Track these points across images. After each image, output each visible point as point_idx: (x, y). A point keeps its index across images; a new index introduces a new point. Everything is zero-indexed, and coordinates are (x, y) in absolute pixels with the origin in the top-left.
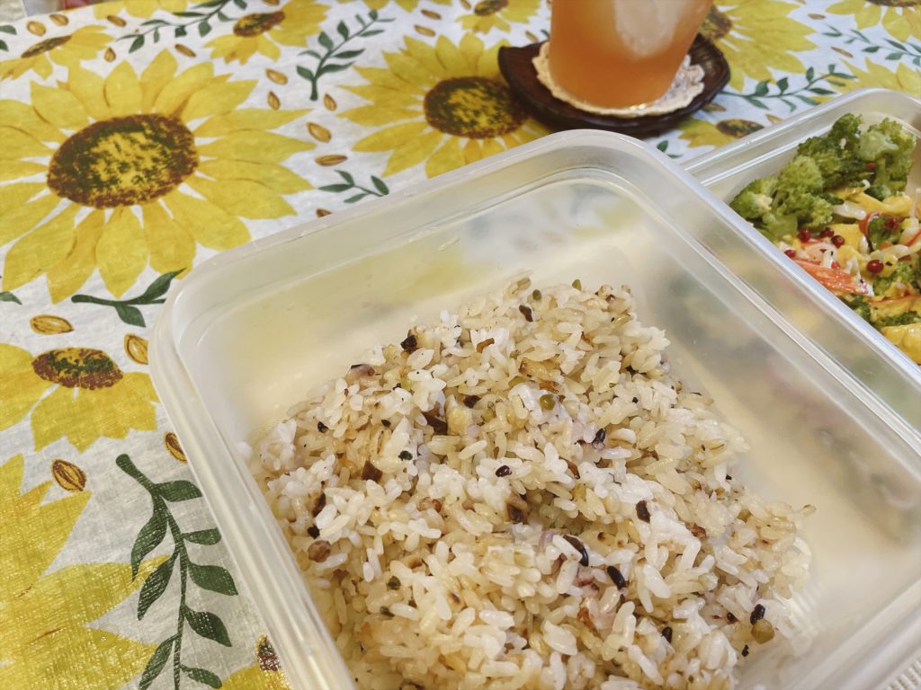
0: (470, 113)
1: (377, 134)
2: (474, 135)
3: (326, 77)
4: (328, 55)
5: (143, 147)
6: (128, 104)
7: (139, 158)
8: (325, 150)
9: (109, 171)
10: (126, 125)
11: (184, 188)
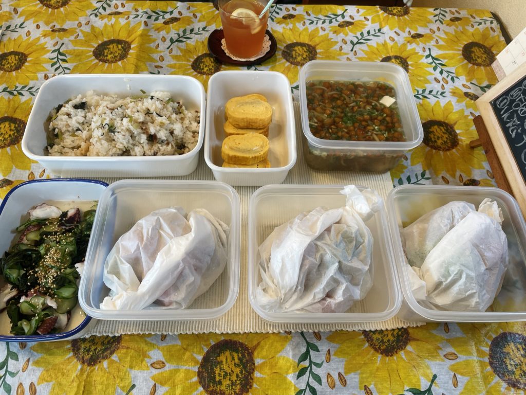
0: (204, 66)
1: (175, 64)
2: (199, 73)
3: (176, 43)
4: (182, 37)
5: (119, 50)
6: (123, 36)
7: (116, 52)
8: (159, 64)
9: (107, 53)
10: (119, 42)
11: (120, 63)
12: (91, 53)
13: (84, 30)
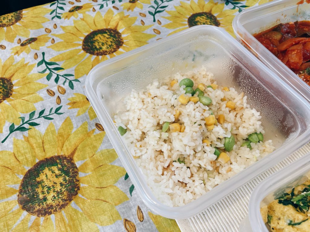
12: (82, 51)
13: (57, 34)
